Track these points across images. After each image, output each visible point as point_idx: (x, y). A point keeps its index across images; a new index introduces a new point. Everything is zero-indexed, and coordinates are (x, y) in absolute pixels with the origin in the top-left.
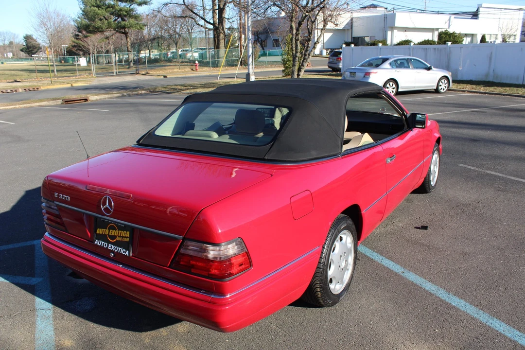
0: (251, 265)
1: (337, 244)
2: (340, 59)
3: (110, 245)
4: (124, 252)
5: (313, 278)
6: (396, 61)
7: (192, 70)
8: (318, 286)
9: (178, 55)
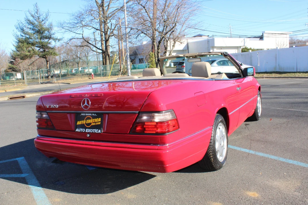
0: (179, 128)
1: (218, 130)
2: (183, 66)
3: (87, 129)
4: (97, 131)
5: (208, 149)
6: (220, 62)
7: (90, 79)
8: (211, 154)
9: (79, 71)
